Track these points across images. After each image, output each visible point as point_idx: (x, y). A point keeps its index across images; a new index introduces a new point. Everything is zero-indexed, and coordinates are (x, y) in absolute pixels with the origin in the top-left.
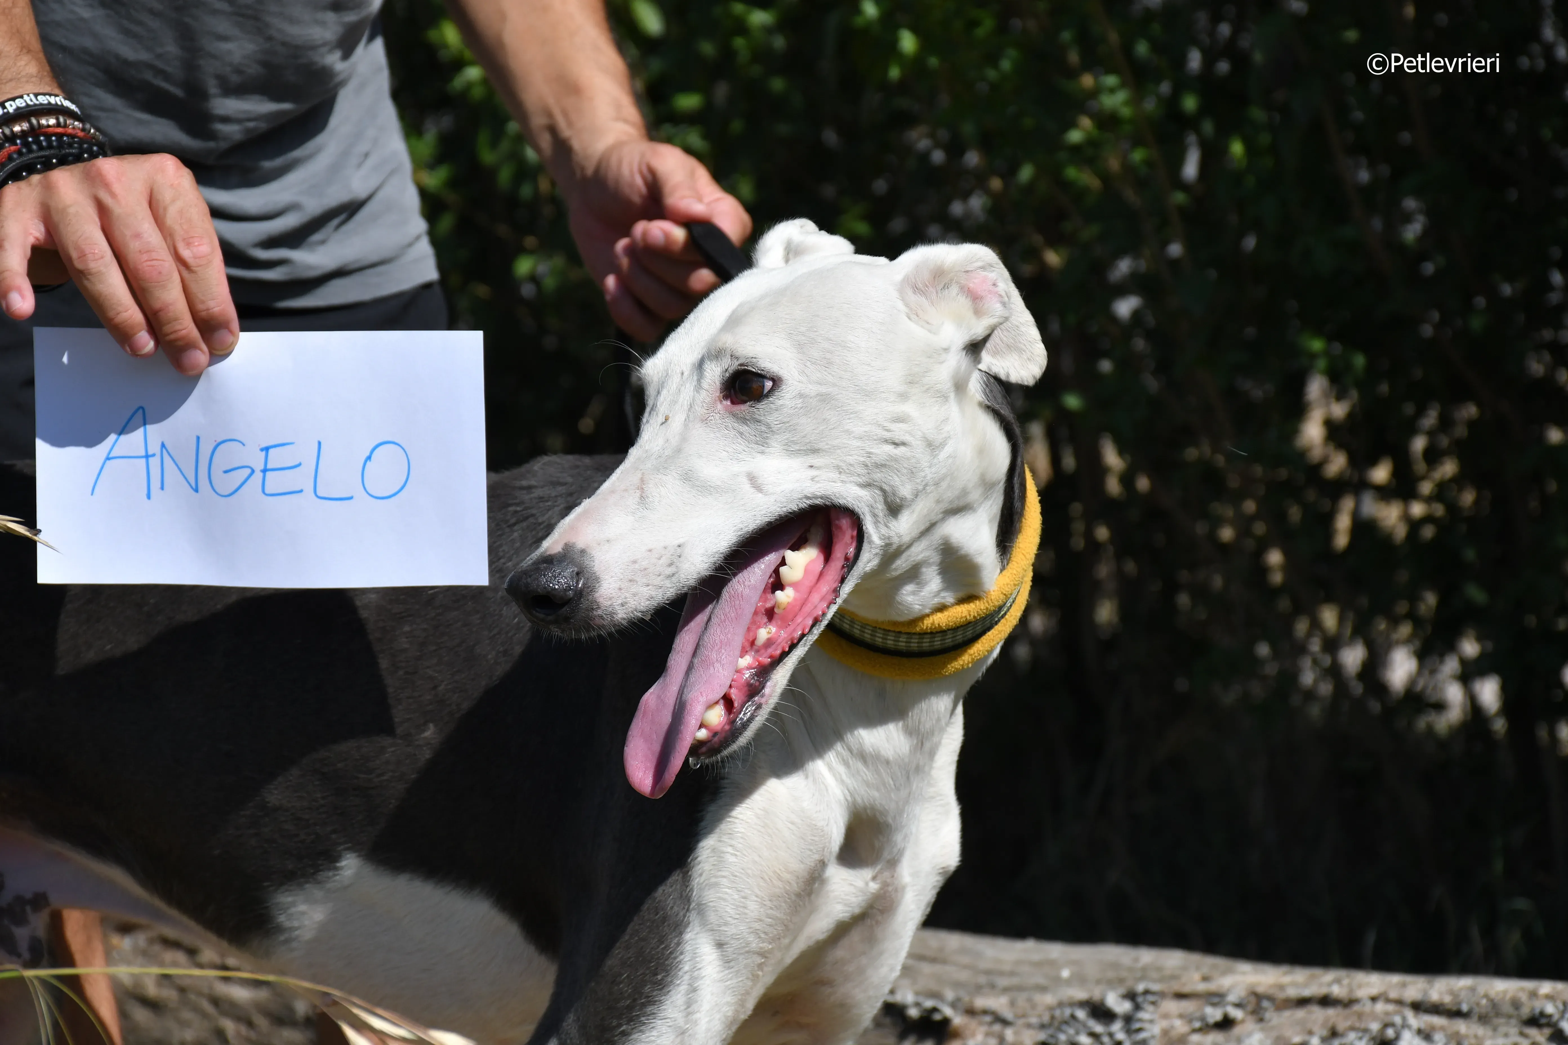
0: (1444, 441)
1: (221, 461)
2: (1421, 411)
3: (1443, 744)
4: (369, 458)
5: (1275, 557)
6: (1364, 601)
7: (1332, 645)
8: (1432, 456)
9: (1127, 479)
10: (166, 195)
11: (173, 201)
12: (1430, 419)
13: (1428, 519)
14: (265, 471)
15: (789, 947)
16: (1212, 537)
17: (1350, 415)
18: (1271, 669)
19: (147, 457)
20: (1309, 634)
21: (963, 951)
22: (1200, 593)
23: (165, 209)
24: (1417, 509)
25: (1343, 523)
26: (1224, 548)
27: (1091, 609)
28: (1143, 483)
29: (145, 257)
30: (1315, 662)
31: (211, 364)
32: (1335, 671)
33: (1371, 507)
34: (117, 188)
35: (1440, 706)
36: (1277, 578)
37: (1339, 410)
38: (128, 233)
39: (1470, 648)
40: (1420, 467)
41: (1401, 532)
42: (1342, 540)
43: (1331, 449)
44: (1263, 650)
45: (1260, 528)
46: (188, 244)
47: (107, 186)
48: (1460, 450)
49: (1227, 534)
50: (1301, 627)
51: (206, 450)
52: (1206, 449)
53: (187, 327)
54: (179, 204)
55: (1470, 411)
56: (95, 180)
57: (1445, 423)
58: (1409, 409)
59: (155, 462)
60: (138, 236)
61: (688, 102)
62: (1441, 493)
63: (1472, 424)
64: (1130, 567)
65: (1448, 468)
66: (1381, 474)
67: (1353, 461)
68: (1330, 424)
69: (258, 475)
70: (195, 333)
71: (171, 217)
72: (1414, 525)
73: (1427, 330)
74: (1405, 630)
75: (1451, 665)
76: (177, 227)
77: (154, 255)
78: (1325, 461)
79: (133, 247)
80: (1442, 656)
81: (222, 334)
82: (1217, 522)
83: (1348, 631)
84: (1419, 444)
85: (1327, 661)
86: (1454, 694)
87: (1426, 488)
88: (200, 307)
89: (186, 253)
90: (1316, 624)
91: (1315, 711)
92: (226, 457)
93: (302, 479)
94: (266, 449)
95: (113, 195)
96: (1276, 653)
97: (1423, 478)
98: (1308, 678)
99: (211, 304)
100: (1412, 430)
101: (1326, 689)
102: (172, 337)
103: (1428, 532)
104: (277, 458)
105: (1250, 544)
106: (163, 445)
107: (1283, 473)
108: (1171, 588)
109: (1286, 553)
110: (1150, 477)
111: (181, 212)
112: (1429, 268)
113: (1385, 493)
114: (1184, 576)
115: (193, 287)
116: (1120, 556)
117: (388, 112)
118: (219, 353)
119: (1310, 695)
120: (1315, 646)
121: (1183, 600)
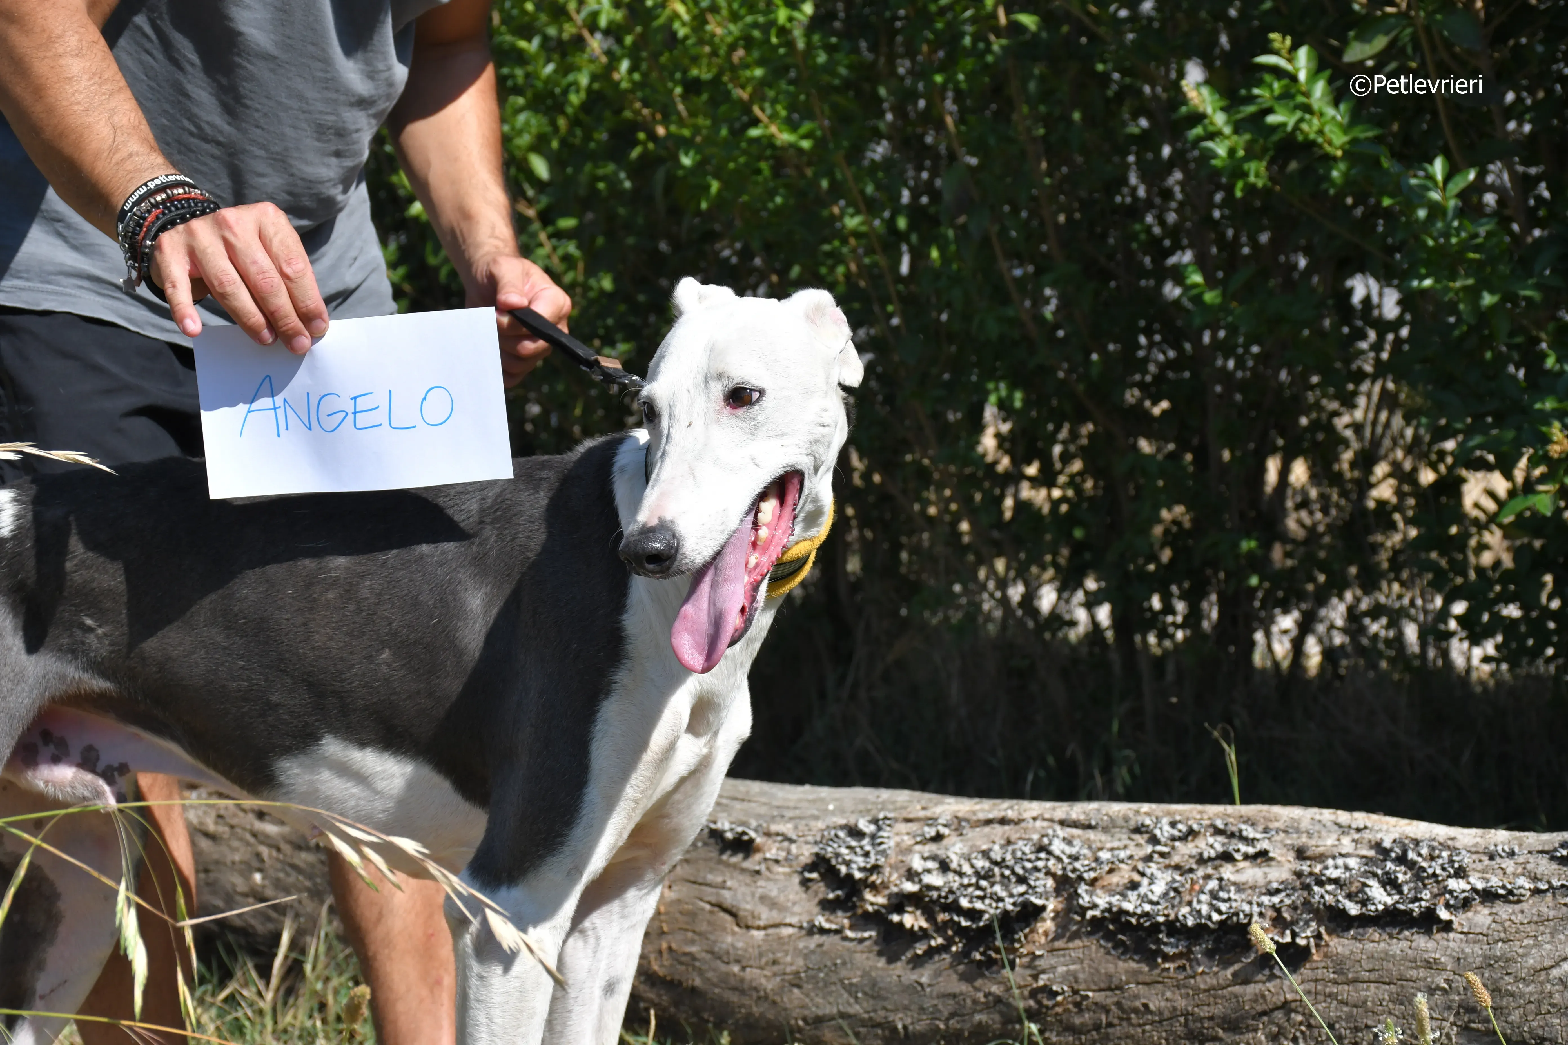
0: (1072, 448)
1: (325, 409)
2: (1058, 428)
3: (1074, 649)
4: (425, 399)
5: (965, 526)
6: (1022, 556)
7: (1003, 584)
8: (1066, 458)
9: (866, 476)
10: (270, 231)
11: (276, 234)
12: (1063, 434)
13: (1063, 499)
14: (355, 413)
15: (651, 795)
16: (923, 511)
17: (1011, 431)
18: (964, 601)
19: (275, 409)
20: (987, 578)
21: (763, 793)
22: (915, 550)
23: (271, 241)
24: (1056, 493)
25: (1009, 502)
26: (930, 520)
27: (845, 562)
28: (877, 478)
29: (261, 277)
30: (992, 595)
31: (313, 344)
32: (1004, 601)
33: (1026, 492)
34: (237, 229)
35: (1073, 623)
36: (966, 539)
37: (1005, 428)
38: (248, 261)
39: (1091, 584)
40: (1058, 466)
41: (1046, 509)
42: (1008, 515)
43: (1000, 453)
44: (957, 588)
45: (953, 507)
46: (289, 264)
47: (230, 228)
48: (1085, 453)
49: (932, 511)
50: (982, 574)
51: (314, 401)
52: (918, 456)
53: (294, 321)
54: (280, 236)
55: (1090, 427)
56: (221, 225)
57: (1074, 435)
58: (1050, 427)
59: (280, 412)
60: (255, 262)
61: (567, 223)
62: (1072, 482)
63: (1090, 436)
64: (869, 534)
65: (1077, 466)
66: (1032, 470)
67: (1013, 461)
68: (998, 435)
69: (351, 417)
70: (300, 325)
71: (276, 245)
72: (1055, 504)
73: (1061, 374)
74: (1050, 573)
75: (1080, 596)
76: (280, 253)
77: (267, 275)
78: (996, 463)
79: (253, 270)
80: (1074, 590)
81: (318, 323)
82: (927, 503)
83: (1012, 574)
84: (1057, 449)
85: (998, 594)
86: (1081, 615)
87: (1062, 479)
88: (301, 305)
89: (288, 270)
90: (992, 571)
91: (991, 628)
92: (328, 405)
93: (380, 417)
94: (355, 398)
95: (235, 235)
96: (966, 591)
97: (1061, 472)
98: (986, 607)
99: (309, 303)
100: (1053, 441)
101: (998, 614)
102: (285, 328)
103: (1064, 508)
104: (361, 404)
105: (947, 518)
106: (285, 400)
107: (968, 471)
108: (897, 547)
109: (972, 524)
110: (881, 475)
111: (282, 242)
112: (1061, 333)
113: (1035, 482)
114: (904, 540)
115: (297, 293)
116: (861, 528)
117: (370, 231)
118: (316, 337)
119: (988, 618)
120: (991, 585)
121: (904, 556)
